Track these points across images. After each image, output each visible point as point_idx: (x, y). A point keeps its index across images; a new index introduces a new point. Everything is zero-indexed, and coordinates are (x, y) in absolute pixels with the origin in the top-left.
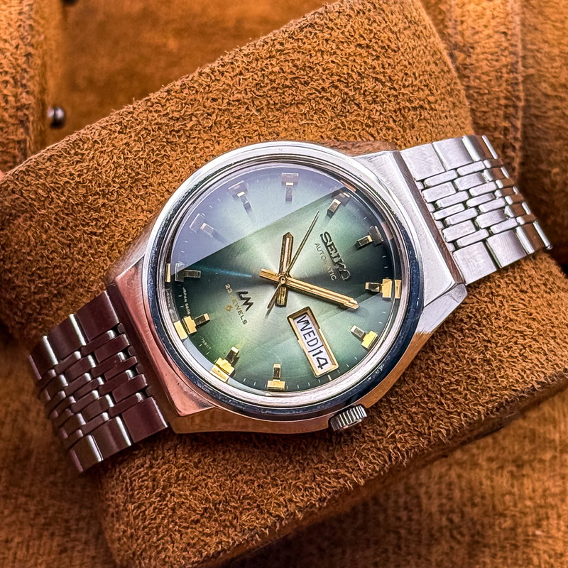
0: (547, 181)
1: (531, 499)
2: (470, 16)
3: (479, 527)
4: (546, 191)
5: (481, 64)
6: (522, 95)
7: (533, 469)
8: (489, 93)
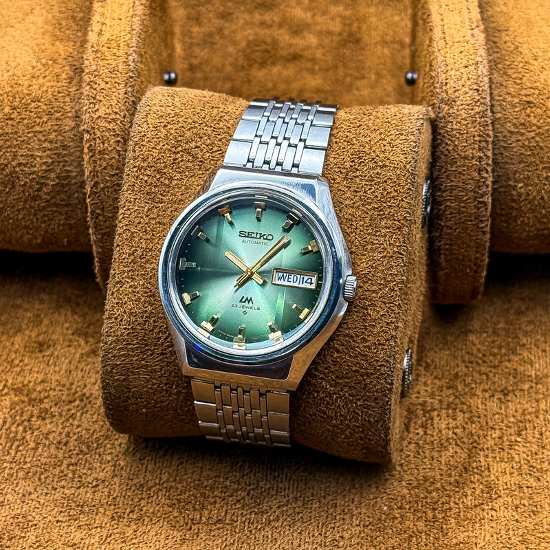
0: (514, 193)
1: (514, 416)
2: (452, 79)
3: (476, 438)
4: (514, 201)
5: (461, 112)
6: (491, 133)
7: (516, 396)
8: (467, 133)
